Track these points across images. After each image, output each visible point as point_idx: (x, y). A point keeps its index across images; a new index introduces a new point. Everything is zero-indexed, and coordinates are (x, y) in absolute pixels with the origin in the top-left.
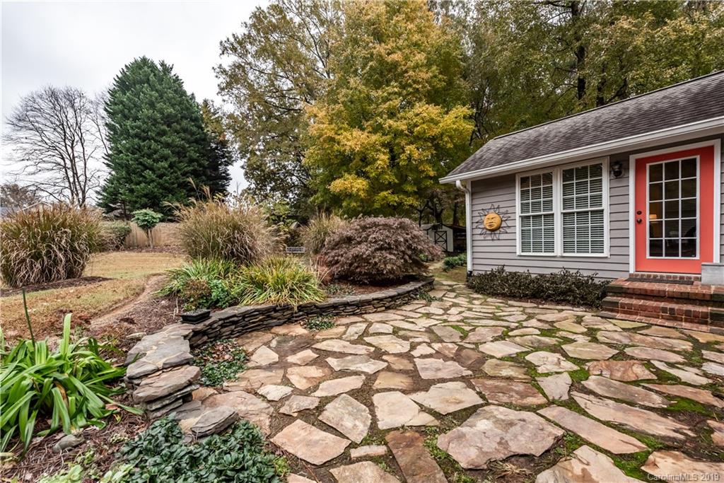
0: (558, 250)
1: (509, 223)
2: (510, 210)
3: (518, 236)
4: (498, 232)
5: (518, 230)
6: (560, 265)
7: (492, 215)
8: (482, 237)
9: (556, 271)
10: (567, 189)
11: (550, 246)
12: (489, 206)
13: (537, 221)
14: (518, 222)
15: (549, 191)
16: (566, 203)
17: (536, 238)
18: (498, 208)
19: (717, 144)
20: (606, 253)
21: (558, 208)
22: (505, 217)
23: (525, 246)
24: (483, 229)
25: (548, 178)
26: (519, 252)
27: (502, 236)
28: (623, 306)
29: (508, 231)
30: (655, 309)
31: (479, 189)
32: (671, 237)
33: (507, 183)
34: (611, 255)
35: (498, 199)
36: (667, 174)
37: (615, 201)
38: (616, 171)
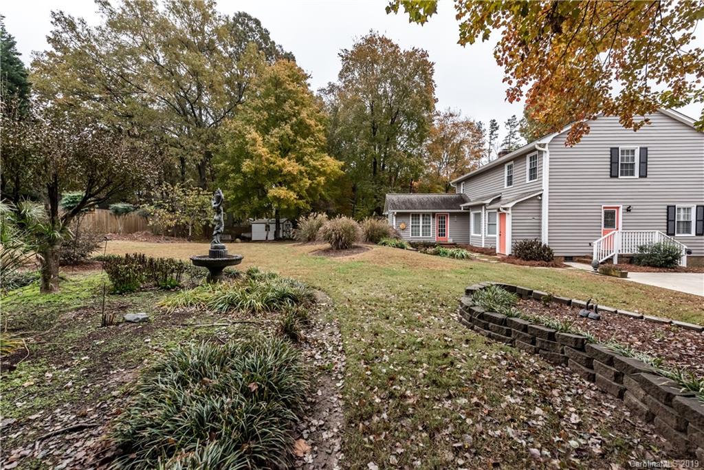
0: (421, 236)
1: (408, 228)
2: (408, 223)
3: (411, 232)
4: (405, 230)
5: (411, 229)
7: (403, 224)
10: (423, 219)
11: (419, 235)
12: (402, 222)
13: (415, 227)
14: (411, 227)
15: (419, 219)
16: (423, 223)
17: (415, 232)
18: (405, 222)
19: (448, 214)
20: (431, 236)
21: (421, 224)
22: (407, 225)
23: (412, 235)
24: (400, 229)
25: (419, 215)
29: (408, 230)
31: (399, 215)
32: (442, 233)
33: (407, 215)
34: (433, 236)
35: (404, 219)
36: (442, 218)
37: (434, 224)
38: (434, 217)
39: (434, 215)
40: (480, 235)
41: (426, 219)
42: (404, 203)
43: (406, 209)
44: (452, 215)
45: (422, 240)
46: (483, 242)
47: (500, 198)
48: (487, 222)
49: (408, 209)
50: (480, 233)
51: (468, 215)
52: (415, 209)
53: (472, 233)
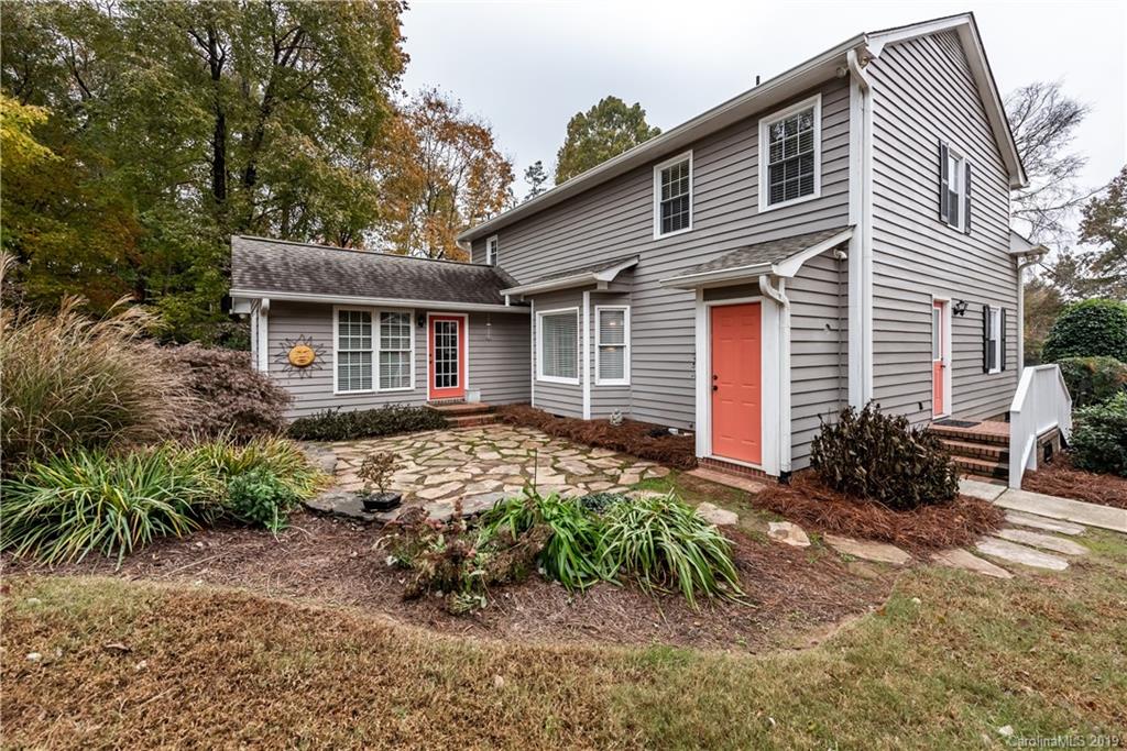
0: (376, 387)
1: (325, 359)
2: (326, 344)
3: (335, 373)
4: (310, 368)
5: (335, 366)
6: (385, 400)
7: (301, 347)
8: (285, 375)
9: (376, 407)
10: (384, 328)
11: (368, 382)
12: (297, 336)
13: (354, 358)
14: (335, 358)
15: (368, 330)
16: (384, 342)
17: (354, 375)
18: (310, 339)
19: (466, 316)
20: (412, 387)
21: (376, 347)
22: (321, 350)
23: (343, 383)
24: (287, 364)
25: (367, 318)
26: (336, 391)
27: (314, 374)
28: (460, 422)
29: (323, 367)
30: (476, 420)
31: (280, 312)
32: (445, 372)
33: (321, 312)
34: (416, 389)
35: (310, 329)
36: (444, 329)
37: (418, 345)
38: (420, 323)
39: (421, 316)
40: (575, 381)
41: (396, 329)
42: (308, 270)
43: (313, 291)
44: (477, 318)
45: (377, 405)
46: (587, 402)
47: (633, 269)
48: (597, 342)
49: (325, 291)
50: (573, 375)
51: (526, 320)
52: (352, 293)
53: (539, 374)
